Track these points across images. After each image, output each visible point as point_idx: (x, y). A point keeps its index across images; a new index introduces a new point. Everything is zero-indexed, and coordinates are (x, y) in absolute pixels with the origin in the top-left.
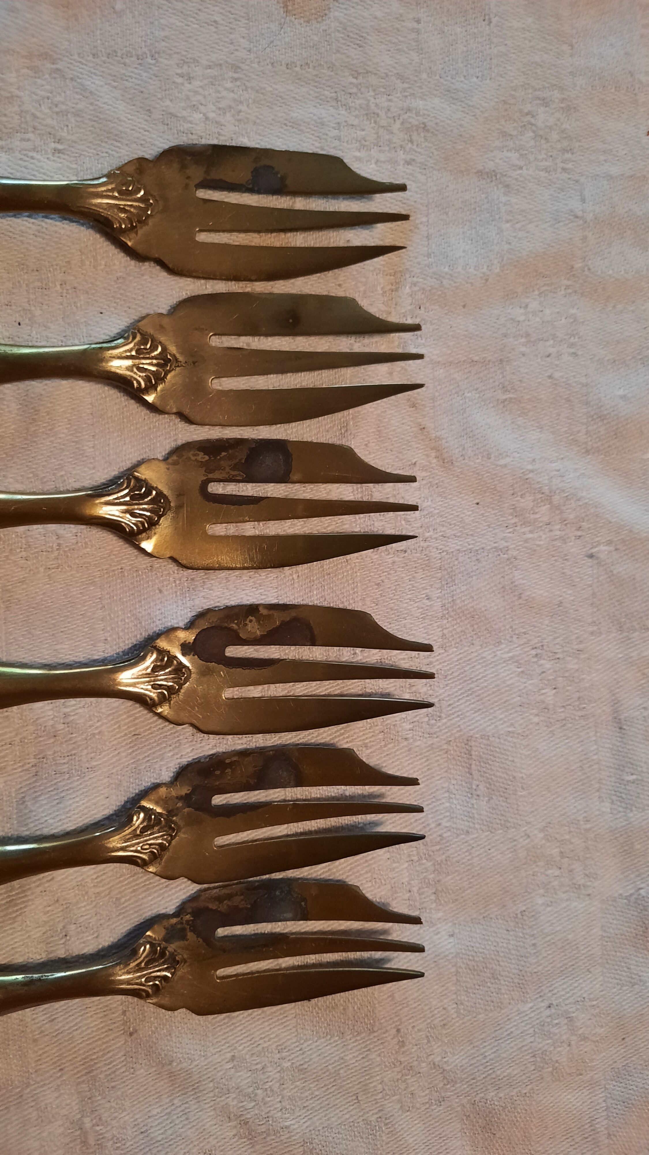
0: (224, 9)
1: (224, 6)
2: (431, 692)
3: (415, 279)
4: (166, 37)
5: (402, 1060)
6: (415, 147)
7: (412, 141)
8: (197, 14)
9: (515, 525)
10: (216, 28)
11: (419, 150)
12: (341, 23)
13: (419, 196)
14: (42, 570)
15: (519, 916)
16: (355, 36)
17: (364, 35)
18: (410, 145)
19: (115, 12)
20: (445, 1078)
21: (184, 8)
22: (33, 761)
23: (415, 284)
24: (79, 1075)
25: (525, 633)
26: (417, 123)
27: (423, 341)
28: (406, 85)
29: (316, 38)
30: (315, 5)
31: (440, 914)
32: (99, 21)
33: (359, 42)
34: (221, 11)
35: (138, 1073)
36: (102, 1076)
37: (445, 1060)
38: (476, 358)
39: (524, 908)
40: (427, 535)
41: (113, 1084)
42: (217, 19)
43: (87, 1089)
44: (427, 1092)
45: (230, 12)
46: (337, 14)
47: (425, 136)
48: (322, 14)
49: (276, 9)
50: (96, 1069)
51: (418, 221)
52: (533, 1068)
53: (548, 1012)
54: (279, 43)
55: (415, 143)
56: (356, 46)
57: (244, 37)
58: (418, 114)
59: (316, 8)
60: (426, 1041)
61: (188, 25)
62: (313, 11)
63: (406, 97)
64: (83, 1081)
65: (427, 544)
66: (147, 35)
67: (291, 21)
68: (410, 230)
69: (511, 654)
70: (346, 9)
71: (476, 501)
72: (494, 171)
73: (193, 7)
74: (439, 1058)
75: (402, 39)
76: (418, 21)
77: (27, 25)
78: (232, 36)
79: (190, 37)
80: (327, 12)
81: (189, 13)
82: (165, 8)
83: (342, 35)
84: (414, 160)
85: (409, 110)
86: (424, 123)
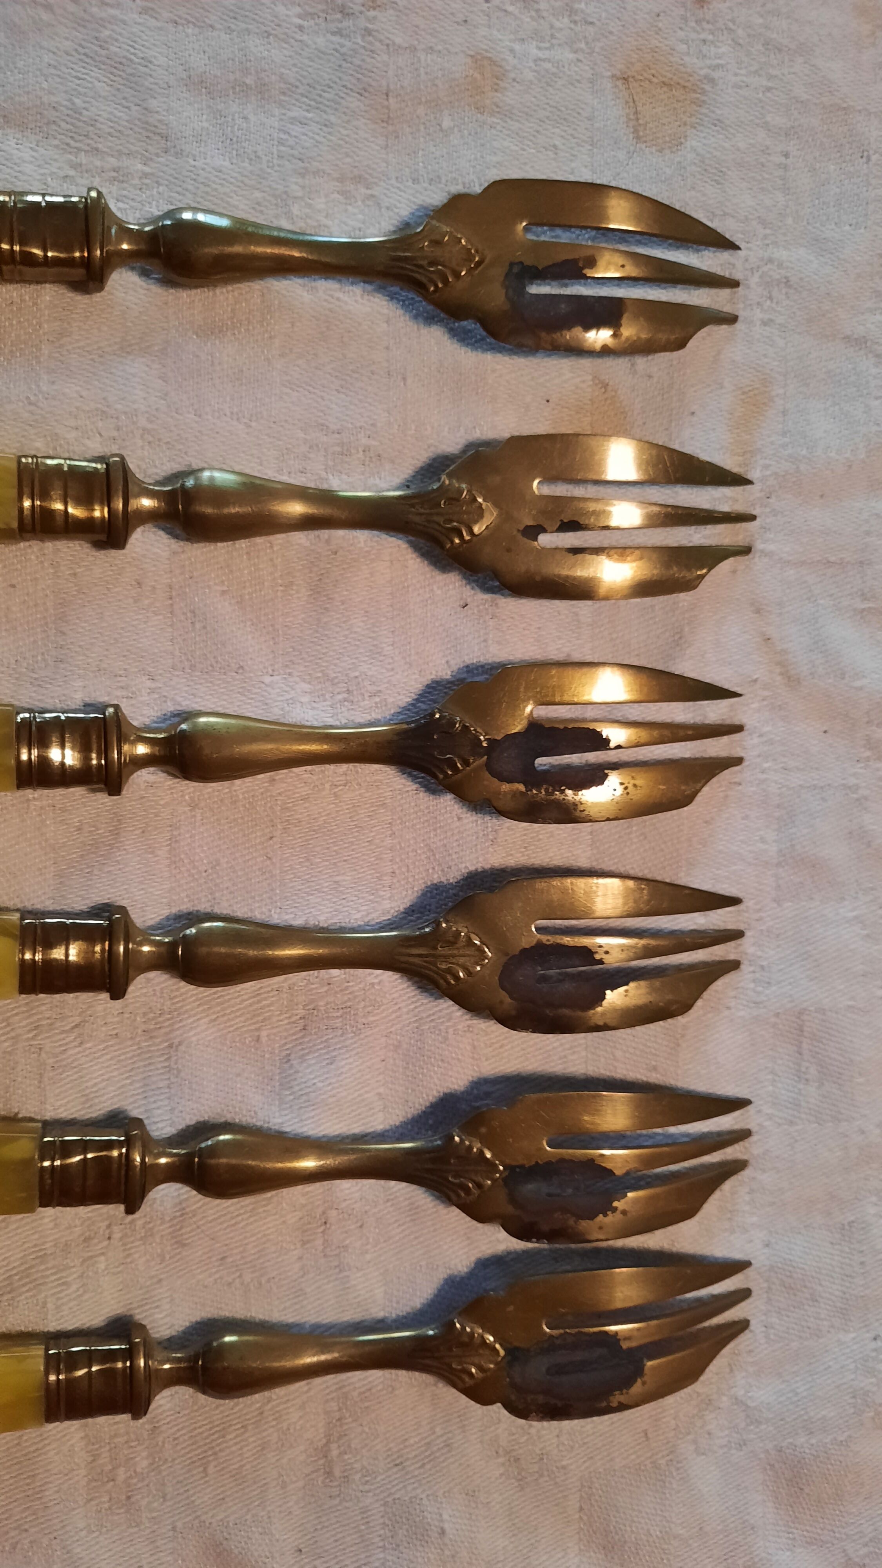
0: (565, 131)
1: (566, 128)
2: (759, 953)
3: (767, 462)
4: (498, 163)
5: (701, 1391)
6: (774, 305)
7: (771, 298)
8: (534, 136)
9: (868, 759)
10: (556, 154)
11: (779, 309)
12: (698, 155)
13: (776, 363)
14: (327, 786)
15: (847, 1227)
16: (714, 171)
17: (723, 169)
18: (768, 303)
19: (441, 130)
20: (748, 1416)
21: (520, 129)
22: (301, 1012)
23: (767, 467)
24: (328, 1391)
25: (872, 889)
26: (778, 277)
27: (772, 536)
28: (768, 231)
29: (668, 171)
30: (670, 132)
31: (755, 1219)
32: (422, 139)
33: (717, 178)
34: (563, 134)
35: (397, 1392)
36: (355, 1394)
37: (750, 1394)
38: (833, 559)
39: (852, 1218)
40: (766, 765)
41: (366, 1404)
42: (557, 143)
43: (336, 1408)
44: (727, 1432)
45: (572, 135)
46: (694, 143)
47: (786, 293)
48: (677, 143)
49: (625, 134)
50: (349, 1385)
51: (773, 393)
52: (852, 1410)
53: (873, 1345)
54: (625, 175)
55: (775, 301)
56: (713, 183)
57: (586, 167)
58: (780, 265)
59: (670, 135)
60: (728, 1370)
61: (524, 150)
62: (667, 139)
63: (768, 245)
64: (333, 1399)
65: (764, 776)
66: (476, 159)
67: (641, 149)
68: (764, 403)
69: (854, 913)
70: (704, 138)
71: (825, 728)
72: (864, 337)
73: (531, 128)
74: (742, 1392)
75: (767, 176)
76: (786, 155)
77: (341, 142)
78: (573, 165)
79: (525, 164)
80: (683, 140)
81: (525, 134)
82: (499, 127)
83: (699, 169)
84: (771, 320)
85: (770, 261)
86: (786, 277)
